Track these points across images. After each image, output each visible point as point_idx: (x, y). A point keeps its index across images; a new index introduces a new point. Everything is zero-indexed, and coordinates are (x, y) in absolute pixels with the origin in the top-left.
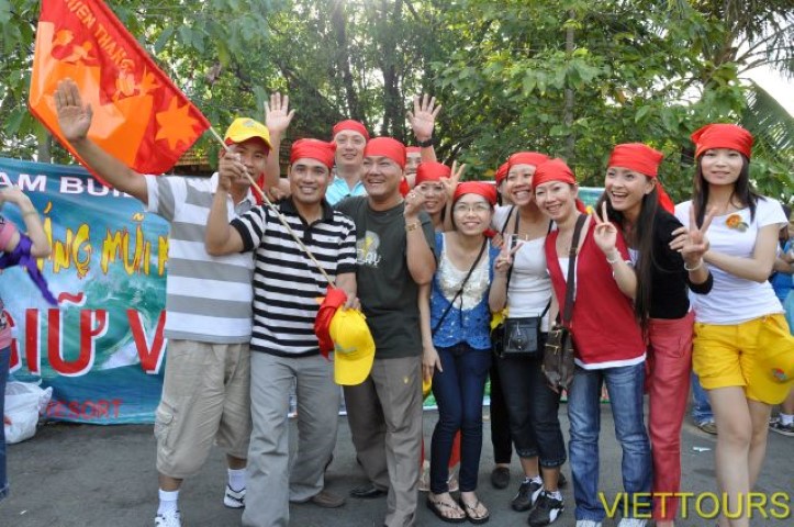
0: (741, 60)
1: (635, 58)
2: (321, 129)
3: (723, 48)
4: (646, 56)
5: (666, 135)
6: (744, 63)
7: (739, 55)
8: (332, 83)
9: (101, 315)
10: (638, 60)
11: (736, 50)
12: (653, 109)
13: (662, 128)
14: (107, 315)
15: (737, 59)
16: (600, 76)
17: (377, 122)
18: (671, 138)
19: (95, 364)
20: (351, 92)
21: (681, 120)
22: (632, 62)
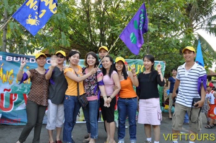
0: (195, 28)
1: (165, 26)
2: (82, 45)
3: (190, 24)
4: (169, 26)
5: (174, 47)
6: (196, 29)
7: (194, 26)
8: (86, 33)
9: (16, 95)
10: (166, 27)
11: (193, 25)
12: (170, 40)
13: (173, 45)
14: (17, 95)
15: (193, 27)
16: (155, 31)
17: (98, 43)
18: (175, 48)
19: (14, 108)
20: (91, 35)
21: (177, 43)
22: (164, 27)
